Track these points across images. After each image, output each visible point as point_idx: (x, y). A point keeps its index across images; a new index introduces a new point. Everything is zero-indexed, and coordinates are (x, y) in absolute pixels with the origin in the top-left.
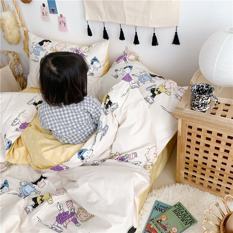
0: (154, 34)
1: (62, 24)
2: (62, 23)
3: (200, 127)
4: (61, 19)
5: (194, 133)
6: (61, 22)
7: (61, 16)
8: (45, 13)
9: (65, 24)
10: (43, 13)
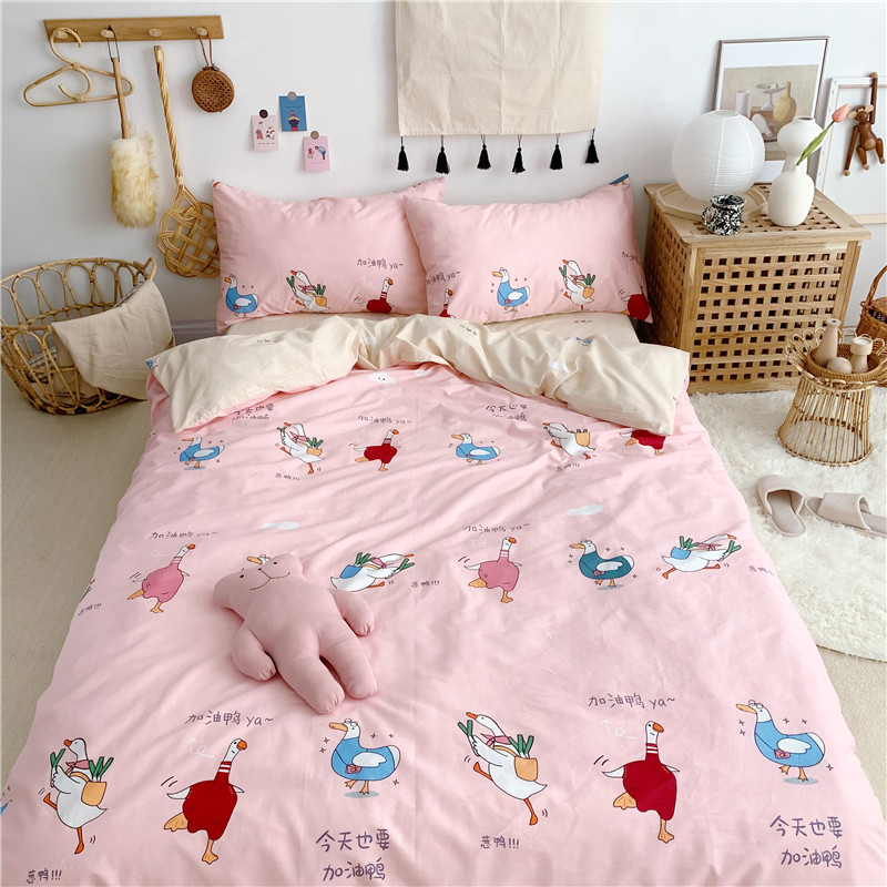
0: (557, 146)
1: (317, 154)
2: (315, 152)
3: (724, 257)
4: (313, 144)
5: (714, 271)
6: (314, 150)
7: (315, 135)
8: (264, 133)
9: (324, 153)
10: (259, 132)
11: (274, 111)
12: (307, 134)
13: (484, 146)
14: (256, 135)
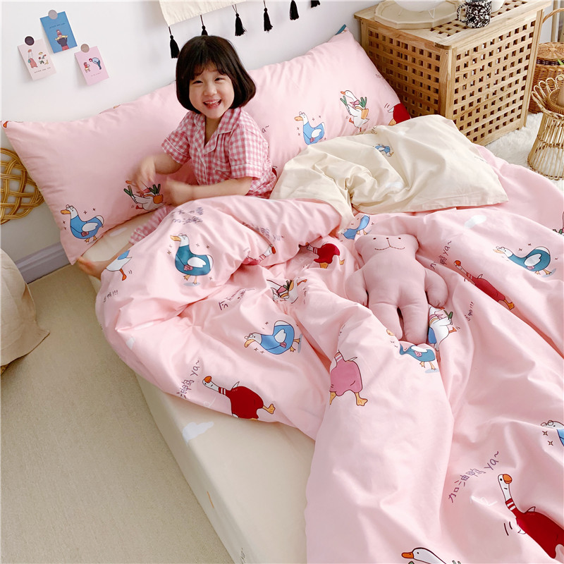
2: (91, 65)
3: (467, 50)
5: (462, 63)
6: (88, 62)
7: (85, 48)
8: (37, 61)
9: (99, 63)
10: (31, 61)
11: (39, 35)
12: (78, 49)
13: (237, 15)
14: (29, 65)
